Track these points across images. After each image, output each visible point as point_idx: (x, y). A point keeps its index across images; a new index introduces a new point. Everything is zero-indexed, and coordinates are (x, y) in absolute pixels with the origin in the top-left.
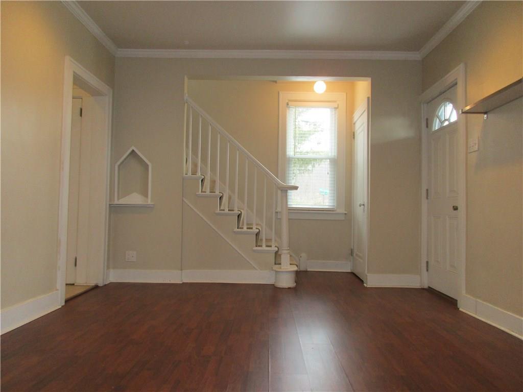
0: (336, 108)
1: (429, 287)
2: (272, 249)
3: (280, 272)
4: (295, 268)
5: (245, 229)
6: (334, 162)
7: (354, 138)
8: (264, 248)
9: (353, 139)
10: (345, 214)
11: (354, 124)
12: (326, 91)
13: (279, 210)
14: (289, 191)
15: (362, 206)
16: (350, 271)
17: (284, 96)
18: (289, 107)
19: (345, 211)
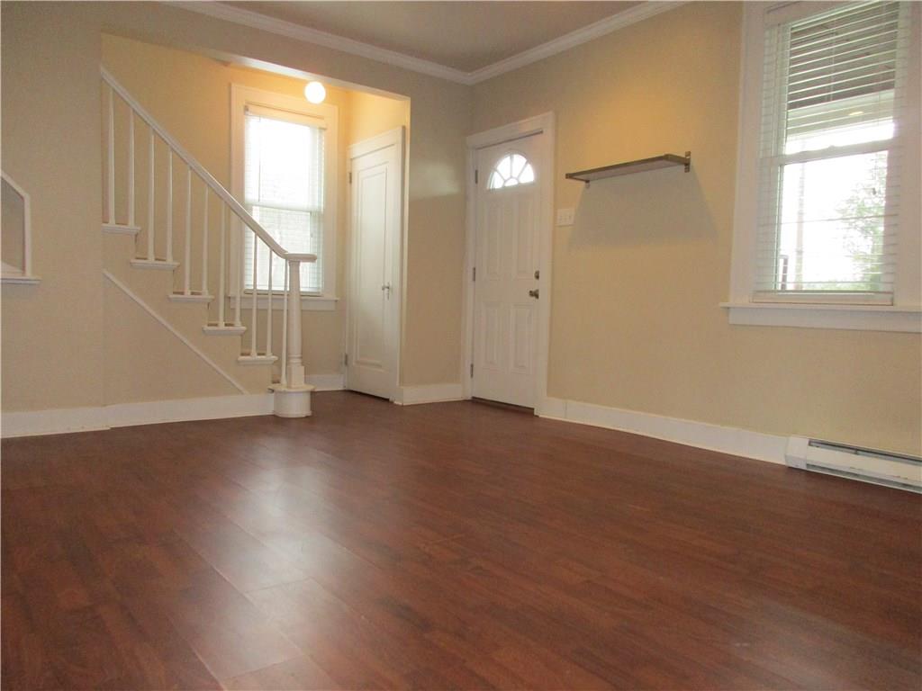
0: (322, 129)
1: (474, 398)
2: (269, 358)
3: (289, 393)
4: (311, 388)
5: (222, 326)
6: (318, 217)
7: (351, 182)
8: (254, 357)
9: (349, 184)
10: (336, 301)
11: (352, 160)
12: (325, 101)
13: (231, 294)
14: (302, 264)
15: (386, 290)
16: (341, 388)
17: (241, 93)
18: (248, 113)
19: (337, 296)
